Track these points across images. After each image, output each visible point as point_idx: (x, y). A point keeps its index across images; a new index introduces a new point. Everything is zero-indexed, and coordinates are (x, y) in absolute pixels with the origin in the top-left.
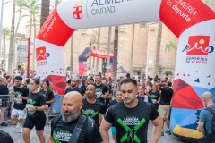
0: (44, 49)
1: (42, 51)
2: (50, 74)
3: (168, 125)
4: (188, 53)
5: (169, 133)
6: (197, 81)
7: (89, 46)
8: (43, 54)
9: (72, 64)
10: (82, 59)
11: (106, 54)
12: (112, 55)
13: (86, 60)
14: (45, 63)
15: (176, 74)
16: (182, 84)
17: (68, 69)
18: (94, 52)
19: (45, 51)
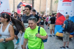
2: (2, 11)
3: (54, 32)
6: (67, 13)
7: (22, 2)
9: (14, 9)
16: (60, 15)
17: (13, 11)
18: (24, 4)
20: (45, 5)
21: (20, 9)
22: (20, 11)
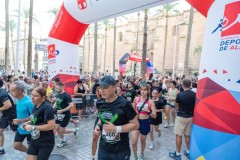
0: (53, 46)
1: (51, 49)
2: (58, 72)
4: (224, 34)
8: (53, 51)
10: (122, 62)
19: (54, 49)
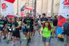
0: (5, 4)
1: (4, 5)
5: (56, 37)
6: (68, 16)
7: (25, 5)
8: (5, 6)
9: (18, 12)
10: (22, 10)
11: (32, 8)
12: (34, 8)
13: (23, 10)
14: (6, 10)
15: (59, 13)
16: (61, 17)
18: (27, 7)
19: (5, 5)
20: (47, 8)
21: (23, 11)
22: (23, 14)
